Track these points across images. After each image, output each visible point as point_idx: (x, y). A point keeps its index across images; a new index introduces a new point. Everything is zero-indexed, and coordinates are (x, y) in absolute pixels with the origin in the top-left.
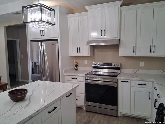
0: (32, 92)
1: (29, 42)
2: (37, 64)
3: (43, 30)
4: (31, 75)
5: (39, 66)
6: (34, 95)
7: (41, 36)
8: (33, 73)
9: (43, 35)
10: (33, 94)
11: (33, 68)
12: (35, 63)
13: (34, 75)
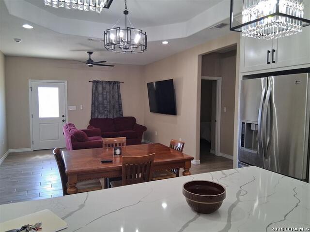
0: (237, 194)
1: (241, 78)
2: (253, 128)
3: (274, 51)
4: (239, 148)
5: (256, 132)
6: (240, 205)
7: (269, 63)
8: (242, 145)
9: (274, 62)
10: (239, 201)
11: (243, 136)
12: (249, 125)
13: (245, 149)
